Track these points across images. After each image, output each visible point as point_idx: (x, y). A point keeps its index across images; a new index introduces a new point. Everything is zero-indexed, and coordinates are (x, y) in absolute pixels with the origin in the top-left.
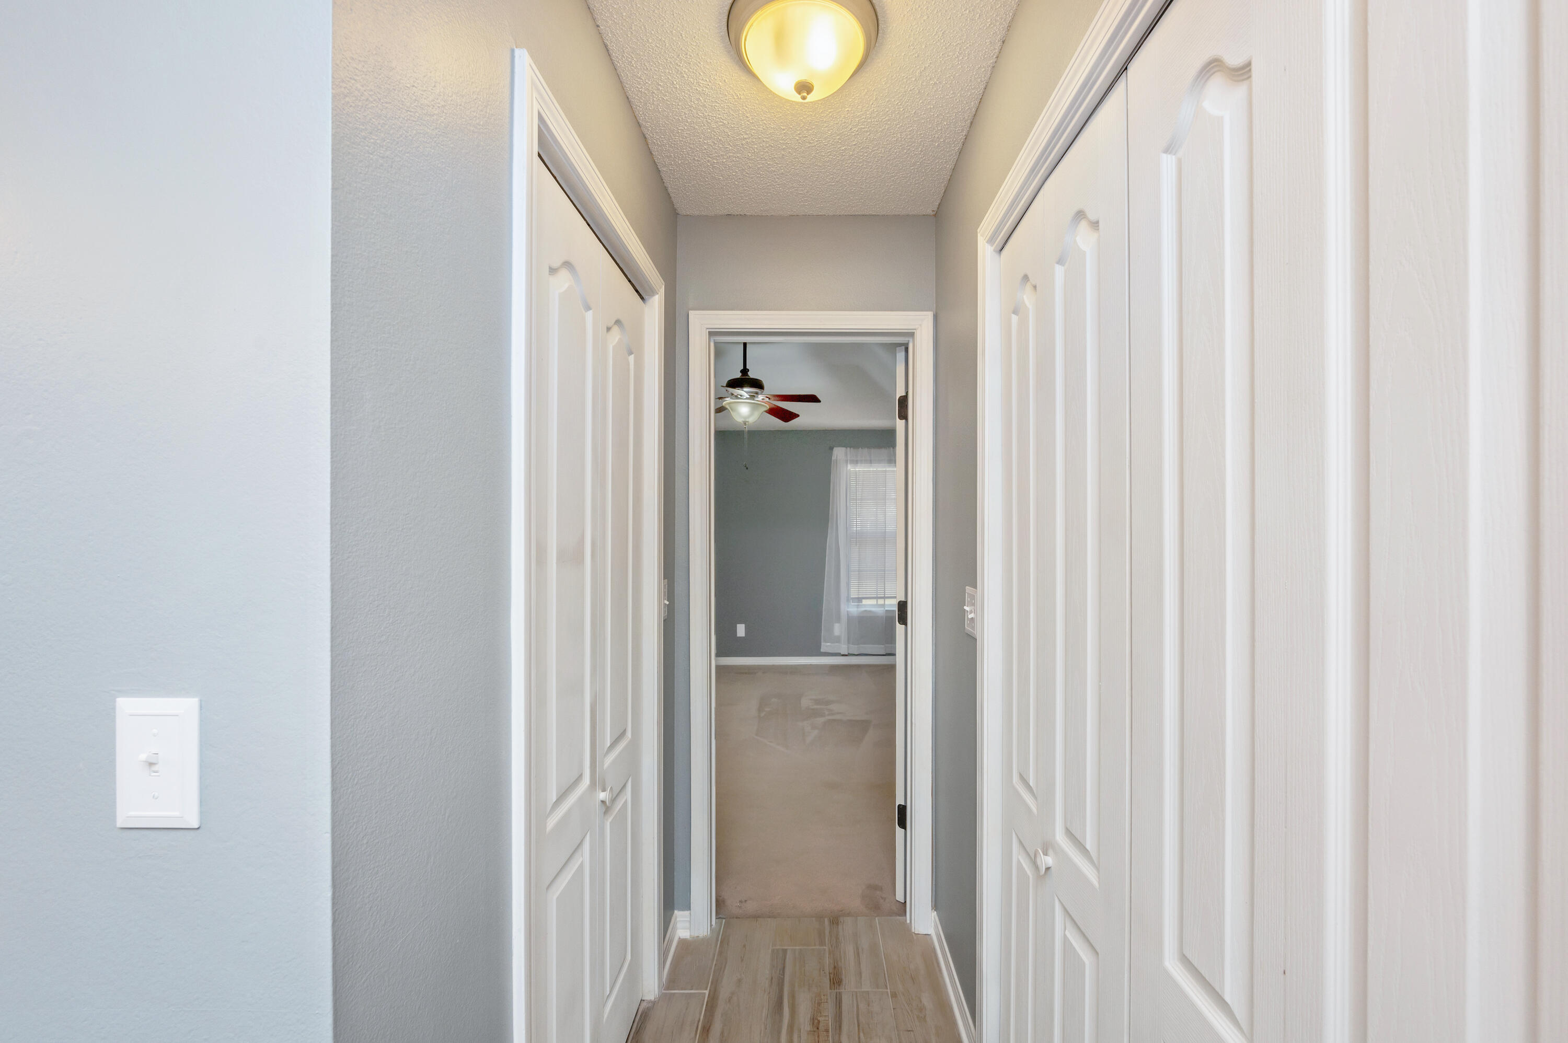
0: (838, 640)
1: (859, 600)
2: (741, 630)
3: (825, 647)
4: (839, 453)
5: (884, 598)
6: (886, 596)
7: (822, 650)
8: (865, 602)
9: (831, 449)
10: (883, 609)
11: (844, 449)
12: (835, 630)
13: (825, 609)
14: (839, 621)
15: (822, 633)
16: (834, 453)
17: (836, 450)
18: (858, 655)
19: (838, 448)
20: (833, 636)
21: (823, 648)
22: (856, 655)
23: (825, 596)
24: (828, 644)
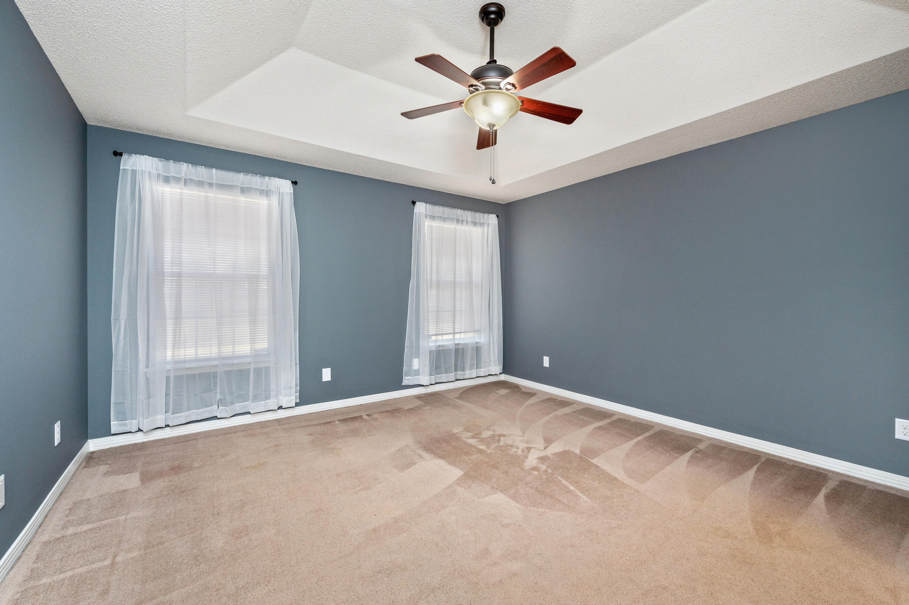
0: (417, 373)
2: (327, 375)
3: (406, 380)
4: (421, 208)
5: (454, 333)
6: (456, 332)
7: (404, 384)
8: (439, 337)
9: (414, 203)
10: (453, 343)
11: (424, 204)
12: (416, 364)
13: (407, 346)
14: (418, 356)
15: (404, 369)
16: (417, 205)
17: (418, 204)
18: (435, 384)
19: (422, 203)
20: (415, 370)
21: (405, 382)
22: (434, 384)
23: (408, 335)
24: (410, 377)
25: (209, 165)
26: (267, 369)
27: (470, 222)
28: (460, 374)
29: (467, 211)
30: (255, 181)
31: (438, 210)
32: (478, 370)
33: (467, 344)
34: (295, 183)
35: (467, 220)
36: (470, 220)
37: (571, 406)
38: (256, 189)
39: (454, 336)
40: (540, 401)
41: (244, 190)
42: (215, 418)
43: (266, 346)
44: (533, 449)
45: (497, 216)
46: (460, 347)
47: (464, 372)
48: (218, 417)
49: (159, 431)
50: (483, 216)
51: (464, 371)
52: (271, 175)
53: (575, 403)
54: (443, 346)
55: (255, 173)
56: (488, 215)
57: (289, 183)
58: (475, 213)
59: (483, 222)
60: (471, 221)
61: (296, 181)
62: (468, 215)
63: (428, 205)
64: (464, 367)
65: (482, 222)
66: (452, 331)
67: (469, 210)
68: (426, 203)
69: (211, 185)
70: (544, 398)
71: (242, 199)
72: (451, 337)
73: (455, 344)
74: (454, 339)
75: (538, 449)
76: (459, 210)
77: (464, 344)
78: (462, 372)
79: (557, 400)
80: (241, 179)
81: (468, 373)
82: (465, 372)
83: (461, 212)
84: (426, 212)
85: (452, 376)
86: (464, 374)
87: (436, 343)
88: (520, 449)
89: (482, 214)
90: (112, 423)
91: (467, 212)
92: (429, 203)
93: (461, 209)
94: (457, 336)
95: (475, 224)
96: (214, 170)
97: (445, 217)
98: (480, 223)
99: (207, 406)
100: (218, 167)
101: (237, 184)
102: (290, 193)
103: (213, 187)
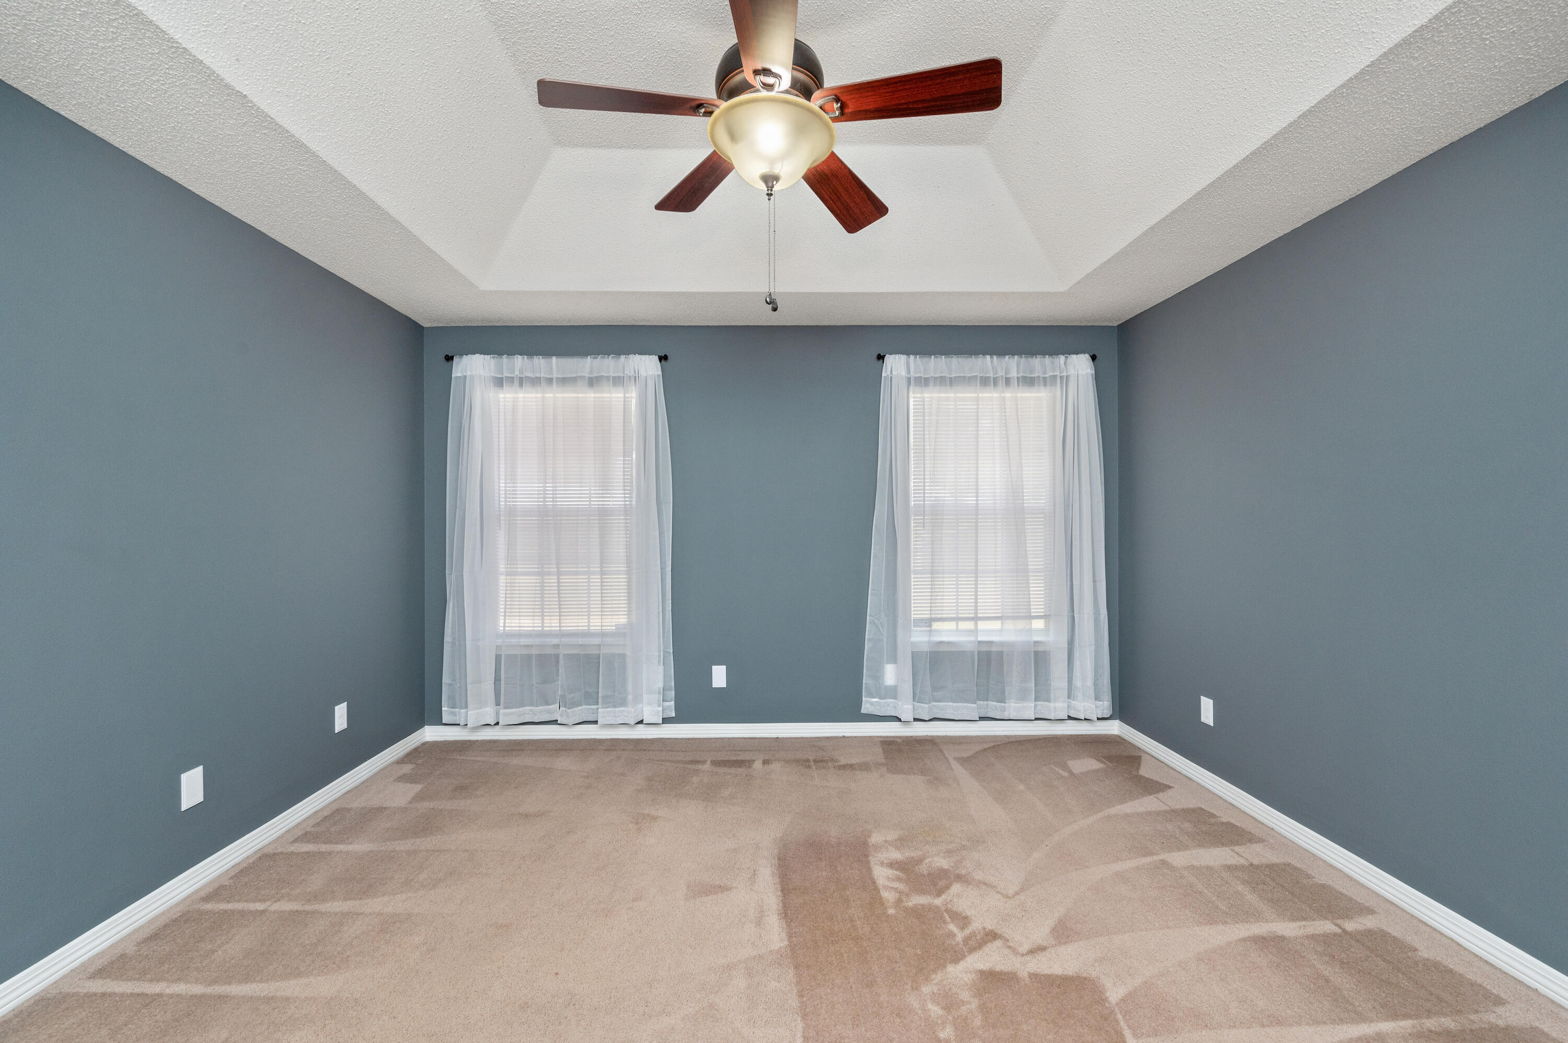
0: (893, 693)
1: (929, 622)
2: (719, 677)
3: (869, 705)
4: (896, 365)
5: (976, 619)
6: (979, 615)
7: (863, 711)
8: (936, 626)
9: (881, 358)
10: (972, 639)
11: (903, 358)
12: (890, 675)
13: (868, 639)
14: (894, 659)
15: (864, 681)
16: (888, 364)
17: (890, 360)
18: (930, 720)
19: (897, 356)
20: (887, 686)
21: (866, 708)
22: (926, 721)
23: (870, 616)
24: (877, 700)
25: (547, 353)
26: (623, 656)
27: (1016, 379)
28: (992, 707)
29: (1007, 357)
30: (607, 365)
31: (937, 365)
32: (1041, 705)
33: (1011, 644)
34: (663, 358)
35: (1008, 376)
36: (1015, 375)
37: (1237, 848)
38: (608, 378)
39: (976, 625)
40: (1158, 813)
41: (593, 382)
42: (555, 722)
43: (623, 620)
44: (998, 943)
45: (1094, 358)
46: (994, 649)
47: (1003, 704)
48: (559, 722)
49: (488, 729)
50: (1053, 363)
51: (1002, 700)
52: (627, 352)
53: (1260, 840)
54: (949, 643)
55: (606, 352)
56: (1066, 358)
57: (655, 359)
58: (1030, 359)
59: (1052, 374)
60: (1018, 378)
61: (666, 355)
62: (1013, 365)
63: (912, 357)
64: (1003, 692)
65: (1050, 376)
66: (972, 613)
67: (1013, 353)
68: (908, 353)
69: (550, 381)
70: (1178, 807)
71: (590, 396)
72: (969, 625)
73: (979, 642)
74: (975, 631)
75: (1010, 947)
76: (988, 357)
77: (1002, 644)
78: (999, 704)
79: (1213, 820)
80: (587, 365)
81: (1012, 707)
82: (1007, 705)
83: (992, 362)
84: (909, 372)
85: (969, 709)
86: (1004, 710)
87: (930, 636)
88: (967, 932)
89: (1048, 360)
90: (443, 709)
91: (1009, 358)
92: (915, 354)
93: (991, 354)
94: (982, 625)
95: (1028, 381)
96: (554, 358)
97: (953, 376)
98: (1045, 379)
99: (547, 704)
100: (560, 354)
101: (582, 375)
102: (658, 375)
103: (552, 384)
